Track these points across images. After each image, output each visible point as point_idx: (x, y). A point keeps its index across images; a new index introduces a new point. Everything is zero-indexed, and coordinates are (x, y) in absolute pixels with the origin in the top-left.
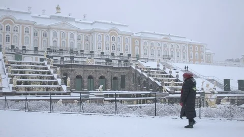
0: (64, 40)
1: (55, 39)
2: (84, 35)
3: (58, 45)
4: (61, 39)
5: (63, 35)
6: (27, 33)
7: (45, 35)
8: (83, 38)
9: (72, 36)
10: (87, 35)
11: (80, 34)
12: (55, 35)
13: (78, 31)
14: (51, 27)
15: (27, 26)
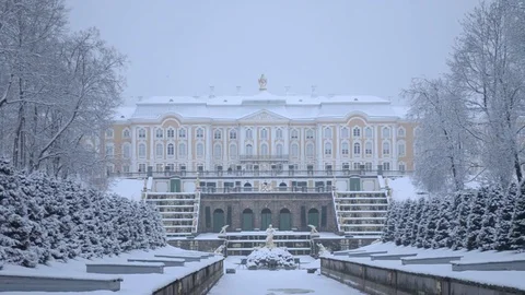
0: (264, 142)
1: (249, 142)
2: (302, 128)
3: (255, 153)
4: (258, 142)
5: (264, 134)
6: (200, 138)
7: (233, 136)
8: (302, 134)
9: (279, 134)
10: (310, 127)
11: (295, 127)
12: (249, 135)
13: (290, 124)
14: (241, 121)
15: (200, 126)
